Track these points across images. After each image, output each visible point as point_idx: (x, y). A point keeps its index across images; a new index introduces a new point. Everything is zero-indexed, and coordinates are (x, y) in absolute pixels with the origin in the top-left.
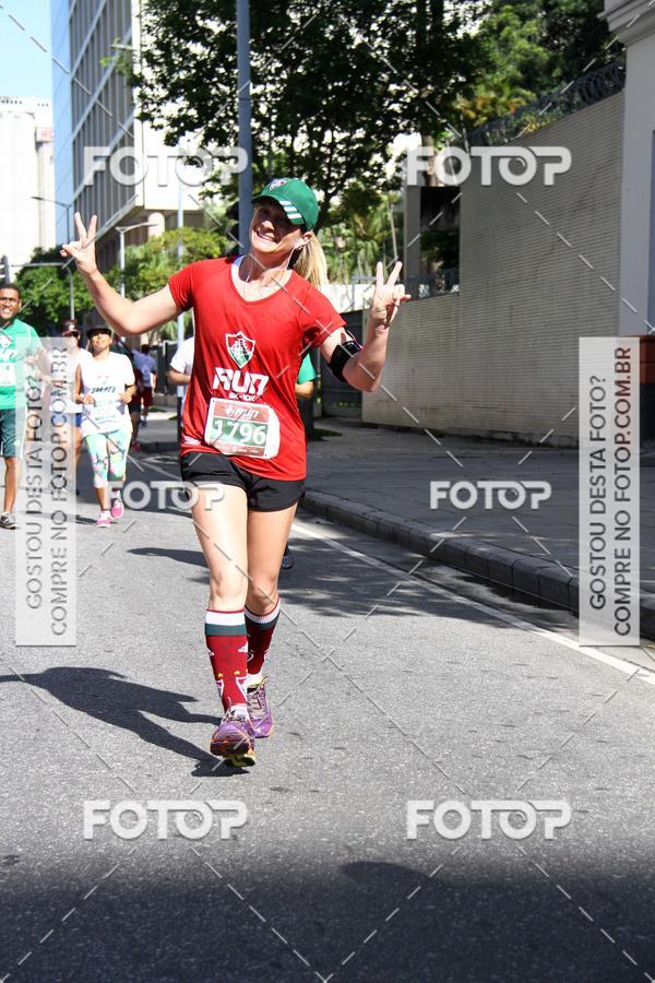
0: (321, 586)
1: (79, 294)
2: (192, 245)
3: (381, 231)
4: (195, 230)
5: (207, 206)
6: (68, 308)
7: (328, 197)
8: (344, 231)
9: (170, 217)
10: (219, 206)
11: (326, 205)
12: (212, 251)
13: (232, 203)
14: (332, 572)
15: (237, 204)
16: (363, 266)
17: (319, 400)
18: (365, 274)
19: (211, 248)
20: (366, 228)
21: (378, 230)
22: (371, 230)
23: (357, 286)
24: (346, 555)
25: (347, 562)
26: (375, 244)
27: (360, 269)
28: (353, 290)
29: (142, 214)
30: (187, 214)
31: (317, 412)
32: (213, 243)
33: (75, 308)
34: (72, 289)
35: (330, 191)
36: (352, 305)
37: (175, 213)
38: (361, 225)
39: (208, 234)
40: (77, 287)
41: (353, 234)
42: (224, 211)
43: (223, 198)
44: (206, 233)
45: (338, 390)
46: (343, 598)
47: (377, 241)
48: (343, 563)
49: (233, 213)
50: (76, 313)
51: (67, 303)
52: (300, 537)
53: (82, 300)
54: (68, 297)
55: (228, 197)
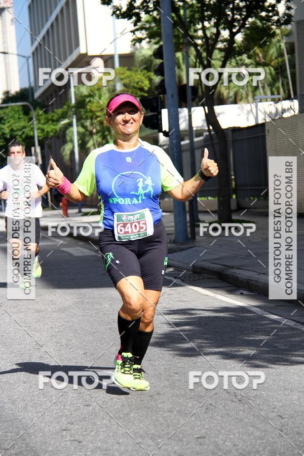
0: (249, 344)
1: (41, 126)
2: (126, 81)
3: (276, 58)
4: (129, 69)
5: (136, 49)
6: (33, 138)
7: (233, 35)
8: (247, 61)
9: (108, 60)
10: (147, 49)
11: (231, 41)
12: (143, 85)
13: (157, 46)
14: (257, 332)
15: (161, 47)
16: (263, 88)
17: (234, 196)
18: (265, 94)
19: (142, 82)
20: (264, 57)
21: (273, 58)
22: (268, 58)
23: (260, 104)
24: (266, 317)
25: (268, 324)
26: (272, 69)
27: (261, 90)
28: (256, 107)
29: (86, 59)
30: (121, 57)
31: (233, 206)
32: (143, 78)
33: (38, 137)
34: (35, 122)
35: (234, 30)
36: (256, 119)
37: (112, 57)
38: (261, 55)
39: (139, 72)
40: (39, 120)
41: (254, 63)
42: (150, 53)
43: (149, 42)
44: (137, 71)
45: (249, 188)
46: (268, 352)
47: (272, 66)
48: (265, 324)
49: (158, 54)
50: (39, 141)
51: (32, 134)
52: (228, 306)
53: (43, 130)
54: (32, 129)
55: (153, 41)
